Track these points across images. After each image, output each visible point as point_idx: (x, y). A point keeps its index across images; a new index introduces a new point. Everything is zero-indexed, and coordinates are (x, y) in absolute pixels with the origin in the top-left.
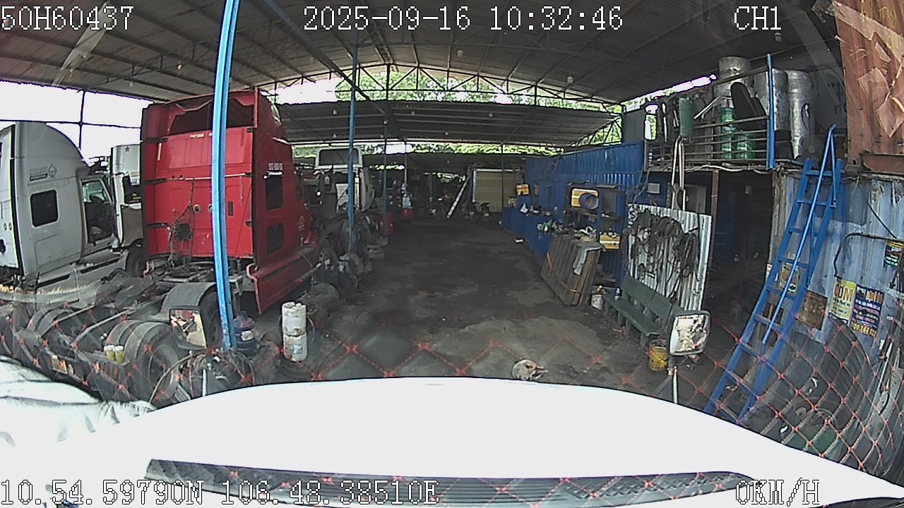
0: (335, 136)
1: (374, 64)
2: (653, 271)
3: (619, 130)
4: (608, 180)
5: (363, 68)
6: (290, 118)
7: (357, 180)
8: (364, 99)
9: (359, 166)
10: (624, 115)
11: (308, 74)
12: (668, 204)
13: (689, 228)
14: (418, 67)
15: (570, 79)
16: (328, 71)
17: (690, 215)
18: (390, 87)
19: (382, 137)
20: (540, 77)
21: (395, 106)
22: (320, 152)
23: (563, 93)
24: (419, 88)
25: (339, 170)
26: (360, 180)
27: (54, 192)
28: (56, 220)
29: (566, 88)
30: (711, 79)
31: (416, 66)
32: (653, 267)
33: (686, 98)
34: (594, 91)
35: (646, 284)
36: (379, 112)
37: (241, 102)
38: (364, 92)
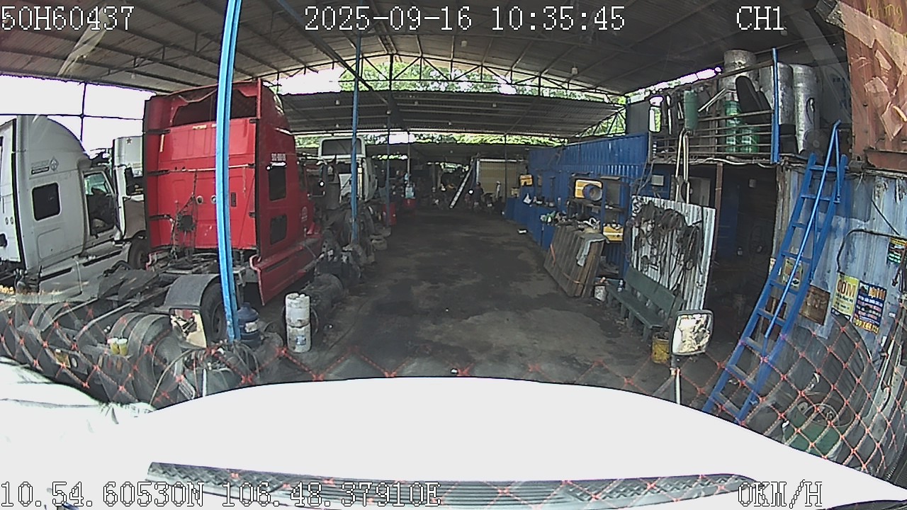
0: (337, 126)
1: (377, 54)
2: (656, 263)
3: (623, 122)
4: (612, 172)
5: (366, 58)
6: (293, 108)
7: (360, 170)
8: (367, 89)
9: (361, 156)
10: (628, 106)
11: (311, 64)
12: (671, 196)
13: (693, 220)
14: (422, 57)
15: (574, 70)
16: (332, 61)
17: (694, 207)
18: (393, 78)
19: (385, 127)
20: (544, 68)
21: (398, 96)
22: (323, 142)
23: (567, 84)
24: (422, 78)
25: (342, 160)
26: (363, 169)
27: (56, 185)
28: (58, 213)
29: (570, 79)
30: (715, 72)
31: (420, 55)
32: (657, 259)
33: (690, 90)
34: (598, 82)
35: (649, 276)
36: (383, 102)
37: (245, 94)
38: (367, 82)
